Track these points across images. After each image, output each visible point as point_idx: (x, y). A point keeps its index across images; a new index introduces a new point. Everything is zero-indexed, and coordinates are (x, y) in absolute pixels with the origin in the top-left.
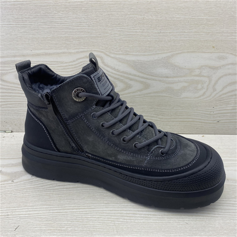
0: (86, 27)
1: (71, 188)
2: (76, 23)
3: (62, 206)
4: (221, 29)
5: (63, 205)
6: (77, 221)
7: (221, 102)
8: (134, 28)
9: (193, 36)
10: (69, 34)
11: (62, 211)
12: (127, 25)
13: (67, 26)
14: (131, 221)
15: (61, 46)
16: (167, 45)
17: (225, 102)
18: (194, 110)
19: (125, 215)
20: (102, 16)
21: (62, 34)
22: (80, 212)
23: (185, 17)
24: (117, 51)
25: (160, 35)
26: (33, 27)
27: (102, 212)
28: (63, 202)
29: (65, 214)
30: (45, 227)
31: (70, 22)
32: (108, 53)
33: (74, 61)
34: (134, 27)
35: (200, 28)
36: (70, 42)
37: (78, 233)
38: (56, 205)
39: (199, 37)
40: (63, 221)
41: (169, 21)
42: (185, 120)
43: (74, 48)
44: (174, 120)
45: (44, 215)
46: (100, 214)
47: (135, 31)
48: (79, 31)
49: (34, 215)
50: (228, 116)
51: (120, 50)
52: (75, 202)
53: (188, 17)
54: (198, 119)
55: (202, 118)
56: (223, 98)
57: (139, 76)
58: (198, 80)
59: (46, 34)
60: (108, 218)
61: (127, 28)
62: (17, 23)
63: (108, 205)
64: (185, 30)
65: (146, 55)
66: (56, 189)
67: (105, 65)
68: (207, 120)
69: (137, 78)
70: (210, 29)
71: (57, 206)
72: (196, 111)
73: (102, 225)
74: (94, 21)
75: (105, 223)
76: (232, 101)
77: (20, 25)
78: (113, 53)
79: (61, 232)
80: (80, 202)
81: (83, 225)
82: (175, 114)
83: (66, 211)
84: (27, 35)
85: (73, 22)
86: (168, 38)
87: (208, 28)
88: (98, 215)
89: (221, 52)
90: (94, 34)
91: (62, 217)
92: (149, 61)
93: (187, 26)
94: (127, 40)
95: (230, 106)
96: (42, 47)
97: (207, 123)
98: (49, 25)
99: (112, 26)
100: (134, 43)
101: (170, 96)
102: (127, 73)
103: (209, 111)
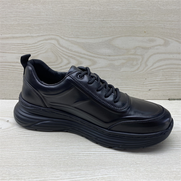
1: (30, 136)
7: (152, 74)
8: (82, 17)
11: (20, 152)
12: (77, 14)
16: (108, 30)
19: (71, 154)
20: (57, 7)
22: (34, 152)
24: (70, 35)
25: (103, 23)
27: (52, 152)
28: (22, 146)
29: (22, 154)
30: (4, 164)
32: (63, 37)
34: (82, 16)
37: (31, 167)
38: (16, 148)
40: (20, 159)
42: (124, 89)
46: (51, 154)
47: (83, 19)
50: (157, 86)
51: (72, 34)
52: (32, 146)
54: (134, 88)
55: (137, 88)
56: (153, 71)
57: (87, 55)
58: (133, 58)
61: (77, 17)
65: (93, 38)
66: (18, 137)
67: (61, 46)
68: (141, 89)
69: (86, 56)
72: (132, 82)
73: (51, 161)
75: (53, 160)
76: (160, 74)
78: (66, 37)
79: (17, 166)
81: (36, 162)
82: (117, 84)
83: (23, 152)
86: (110, 25)
89: (151, 36)
91: (19, 156)
92: (95, 43)
94: (77, 27)
95: (159, 78)
97: (141, 91)
100: (83, 29)
101: (112, 70)
102: (78, 53)
103: (142, 82)
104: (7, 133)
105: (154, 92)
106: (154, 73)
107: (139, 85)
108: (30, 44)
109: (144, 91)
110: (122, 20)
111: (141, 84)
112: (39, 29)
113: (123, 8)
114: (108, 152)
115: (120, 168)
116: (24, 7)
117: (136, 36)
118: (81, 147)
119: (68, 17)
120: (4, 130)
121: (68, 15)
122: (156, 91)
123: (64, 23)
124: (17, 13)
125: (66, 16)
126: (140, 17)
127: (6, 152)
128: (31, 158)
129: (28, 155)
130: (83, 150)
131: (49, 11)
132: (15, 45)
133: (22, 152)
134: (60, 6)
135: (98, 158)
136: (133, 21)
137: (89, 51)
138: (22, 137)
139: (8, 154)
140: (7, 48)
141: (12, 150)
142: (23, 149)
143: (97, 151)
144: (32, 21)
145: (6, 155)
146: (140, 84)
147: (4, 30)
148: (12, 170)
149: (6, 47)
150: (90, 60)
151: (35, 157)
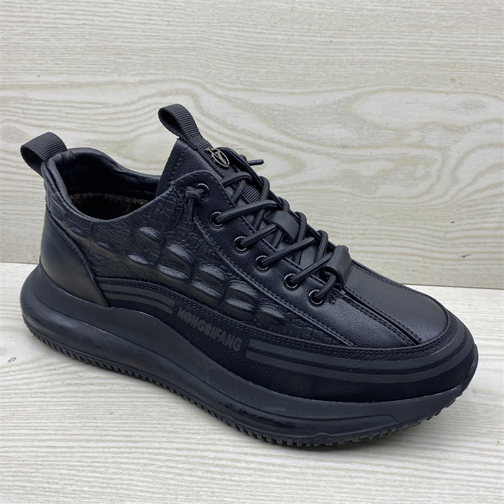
0: (161, 25)
2: (141, 17)
4: (470, 39)
5: (66, 430)
6: (92, 469)
7: (472, 209)
8: (269, 32)
9: (405, 53)
10: (122, 42)
11: (61, 444)
12: (255, 23)
13: (121, 22)
14: (223, 477)
15: (105, 66)
16: (345, 71)
17: (480, 210)
18: (407, 227)
19: (211, 462)
21: (107, 41)
22: (103, 448)
23: (387, 8)
24: (230, 83)
25: (330, 49)
26: (44, 23)
27: (156, 451)
28: (69, 423)
29: (66, 452)
30: (13, 481)
31: (127, 14)
32: (210, 87)
33: (133, 102)
34: (270, 30)
35: (421, 34)
36: (126, 58)
37: (89, 498)
38: (50, 430)
39: (421, 56)
40: (59, 469)
41: (350, 16)
42: (386, 249)
43: (133, 73)
44: (360, 248)
45: (16, 452)
46: (152, 456)
47: (273, 37)
48: (146, 36)
50: (487, 245)
51: (238, 80)
53: (393, 8)
54: (417, 249)
55: (427, 247)
56: (476, 200)
57: (280, 143)
58: (417, 156)
59: (72, 39)
60: (168, 467)
61: (254, 30)
62: (9, 13)
64: (388, 38)
65: (297, 94)
66: (59, 393)
67: (203, 114)
68: (438, 252)
69: (275, 146)
70: (445, 39)
71: (52, 432)
72: (411, 229)
73: (152, 483)
74: (181, 13)
75: (158, 478)
76: (497, 208)
77: (15, 16)
78: (221, 87)
79: (48, 493)
80: (109, 425)
81: (105, 481)
82: (363, 234)
83: (71, 444)
84: (30, 39)
85: (133, 14)
86: (349, 56)
87: (440, 35)
90: (180, 43)
91: (58, 459)
92: (303, 109)
93: (392, 30)
94: (253, 59)
95: (492, 220)
96: (61, 69)
97: (437, 259)
98: (80, 19)
99: (221, 26)
100: (269, 65)
101: (350, 190)
102: (252, 134)
103: (441, 231)
104: (28, 376)
105: (476, 265)
106: (478, 205)
107: (433, 240)
109: (448, 260)
111: (438, 238)
119: (229, 30)
120: (22, 367)
122: (483, 260)
123: (216, 48)
127: (21, 440)
128: (92, 466)
133: (67, 444)
135: (293, 482)
137: (286, 132)
139: (27, 449)
142: (71, 435)
145: (19, 452)
146: (433, 237)
150: (286, 157)
151: (102, 465)
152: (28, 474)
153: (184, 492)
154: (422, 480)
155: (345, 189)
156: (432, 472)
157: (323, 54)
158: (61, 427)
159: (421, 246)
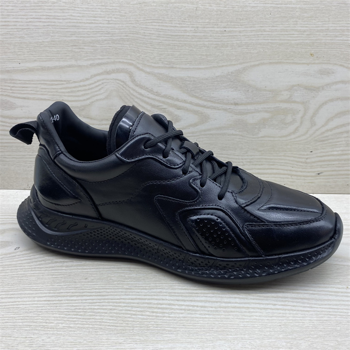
3: (55, 292)
7: (324, 143)
8: (181, 25)
11: (53, 299)
12: (170, 19)
14: (164, 315)
17: (330, 143)
18: (279, 156)
19: (155, 306)
20: (128, 6)
22: (82, 300)
24: (155, 63)
25: (224, 36)
28: (58, 286)
29: (57, 304)
30: (22, 322)
37: (74, 331)
40: (53, 314)
42: (266, 171)
45: (24, 305)
47: (183, 29)
49: (8, 304)
50: (334, 166)
51: (160, 60)
52: (78, 286)
54: (287, 170)
55: (293, 169)
56: (327, 136)
57: (191, 103)
60: (126, 310)
63: (129, 291)
65: (202, 69)
66: (50, 267)
68: (301, 172)
71: (46, 292)
72: (283, 157)
73: (116, 320)
75: (120, 317)
76: (342, 141)
79: (46, 329)
80: (85, 286)
81: (84, 320)
82: (250, 162)
83: (60, 298)
86: (238, 40)
88: (111, 306)
91: (52, 308)
92: (207, 79)
94: (170, 45)
95: (338, 149)
97: (301, 176)
100: (182, 49)
102: (172, 98)
103: (303, 158)
104: (29, 258)
105: (327, 179)
106: (327, 140)
108: (75, 82)
109: (308, 176)
110: (265, 31)
111: (301, 162)
112: (92, 50)
113: (266, 5)
114: (233, 303)
115: (256, 340)
116: (64, 6)
117: (293, 63)
118: (176, 291)
119: (152, 25)
120: (24, 252)
121: (152, 22)
123: (144, 38)
124: (49, 18)
125: (148, 24)
126: (301, 24)
127: (26, 297)
128: (75, 312)
129: (70, 304)
130: (181, 298)
131: (114, 15)
132: (46, 84)
133: (57, 299)
134: (136, 4)
136: (287, 32)
137: (195, 96)
138: (58, 266)
139: (30, 303)
140: (31, 90)
141: (38, 293)
142: (60, 293)
143: (209, 302)
144: (80, 35)
146: (299, 162)
147: (24, 54)
148: (36, 336)
149: (29, 87)
150: (196, 112)
151: (82, 310)
152: (32, 318)
153: (138, 325)
154: (298, 312)
155: (237, 133)
156: (304, 307)
157: (219, 40)
158: (52, 288)
159: (290, 168)
